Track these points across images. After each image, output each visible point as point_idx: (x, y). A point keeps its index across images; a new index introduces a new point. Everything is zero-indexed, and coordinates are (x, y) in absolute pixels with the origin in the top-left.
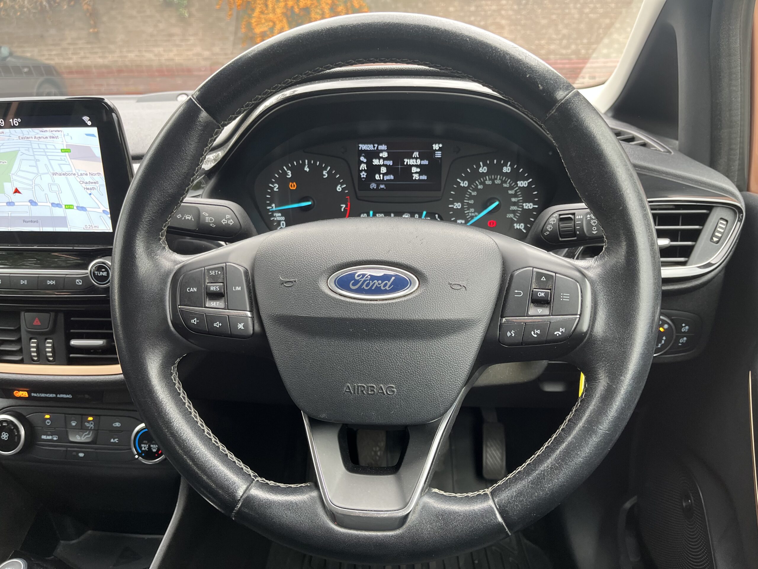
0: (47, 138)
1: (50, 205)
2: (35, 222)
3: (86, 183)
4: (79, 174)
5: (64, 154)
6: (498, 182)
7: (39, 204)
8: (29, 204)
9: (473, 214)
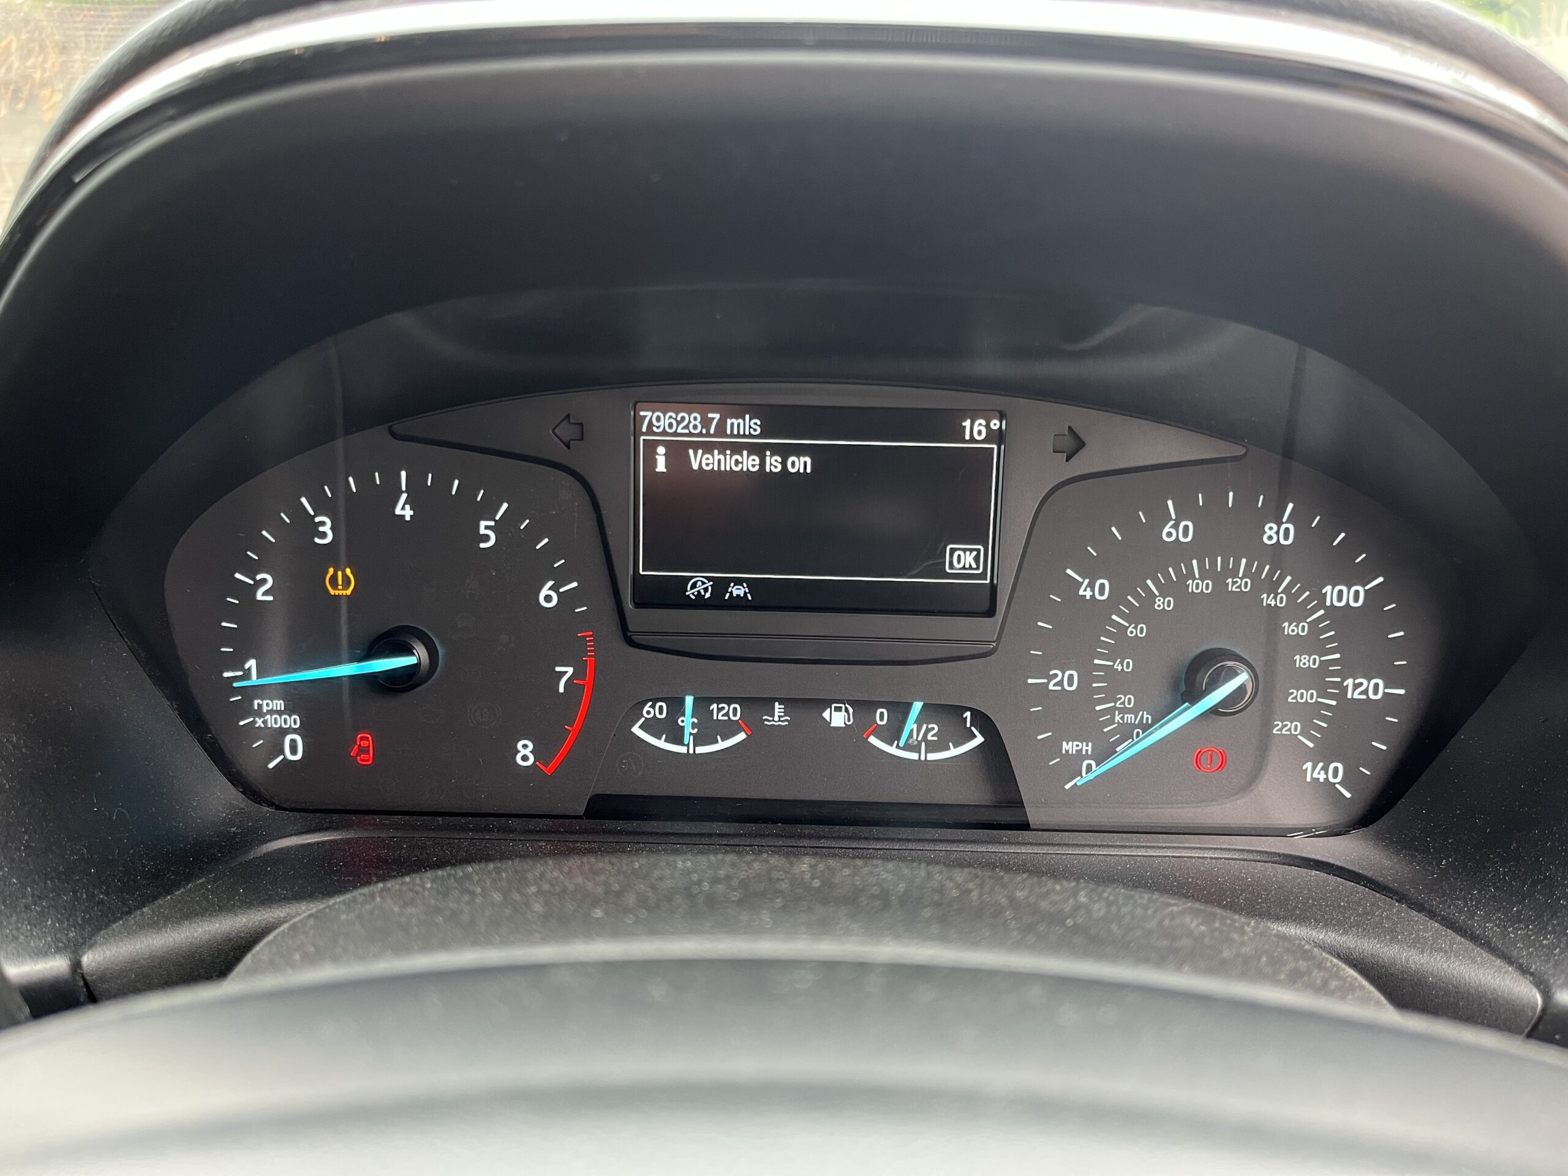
6: (1239, 584)
9: (1129, 718)
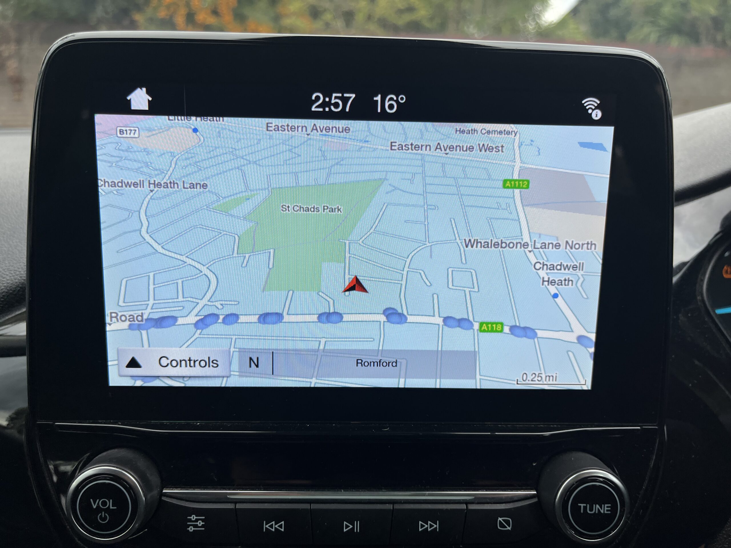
0: (471, 149)
1: (440, 321)
2: (388, 364)
3: (553, 267)
4: (538, 245)
5: (508, 192)
7: (410, 319)
8: (383, 318)
